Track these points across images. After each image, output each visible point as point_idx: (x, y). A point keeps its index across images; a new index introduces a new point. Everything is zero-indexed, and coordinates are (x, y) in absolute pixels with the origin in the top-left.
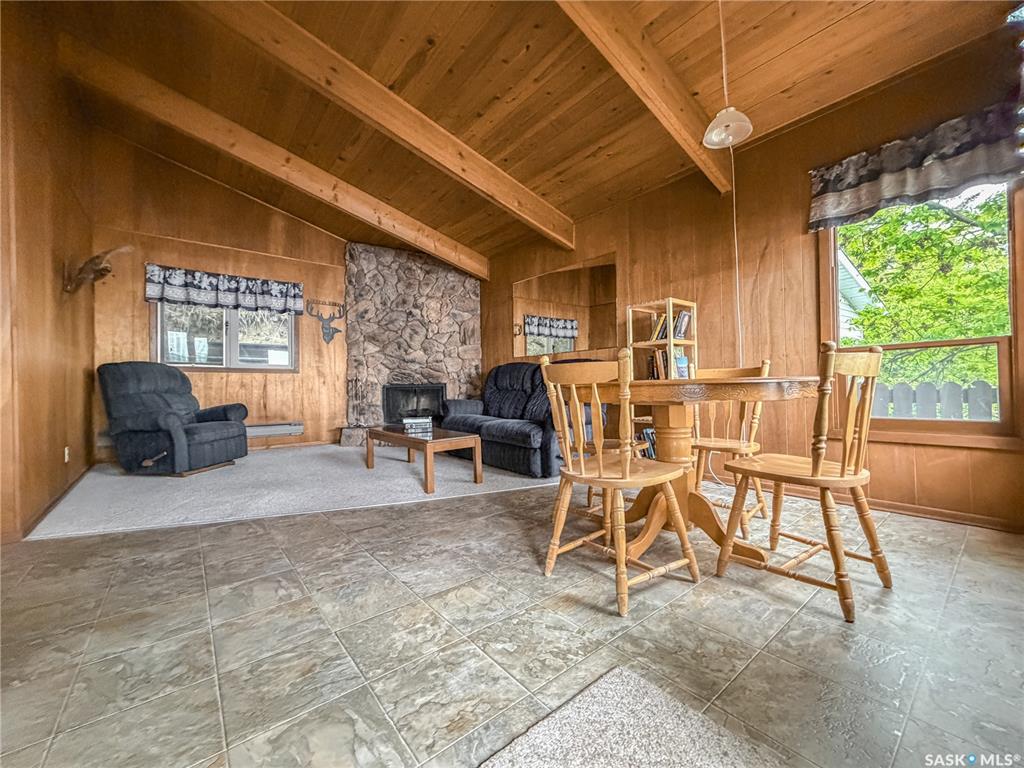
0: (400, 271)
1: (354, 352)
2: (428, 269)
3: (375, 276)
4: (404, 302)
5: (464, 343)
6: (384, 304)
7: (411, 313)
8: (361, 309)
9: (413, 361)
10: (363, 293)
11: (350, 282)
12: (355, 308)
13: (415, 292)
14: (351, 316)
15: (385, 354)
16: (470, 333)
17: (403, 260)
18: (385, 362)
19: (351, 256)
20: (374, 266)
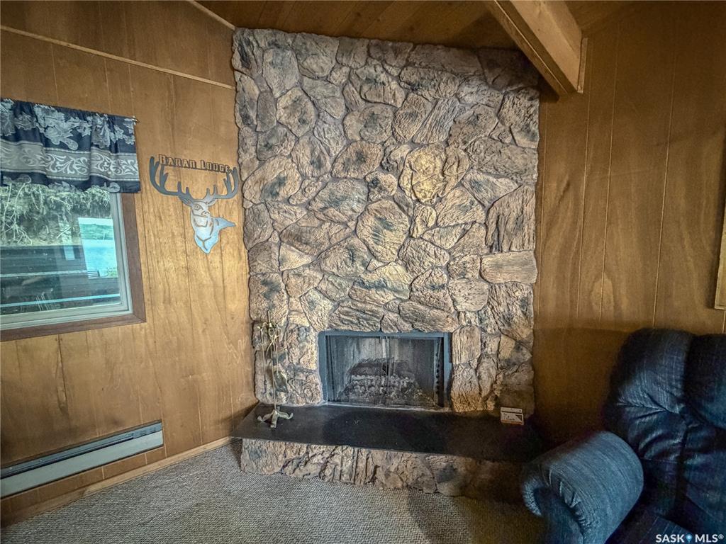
0: (350, 88)
1: (261, 266)
2: (414, 78)
3: (296, 102)
4: (361, 158)
5: (495, 247)
6: (318, 163)
7: (375, 183)
8: (271, 177)
9: (380, 286)
10: (273, 141)
11: (246, 118)
12: (258, 175)
13: (385, 136)
14: (252, 192)
15: (322, 271)
16: (510, 226)
17: (357, 61)
18: (323, 286)
19: (245, 60)
20: (295, 81)
